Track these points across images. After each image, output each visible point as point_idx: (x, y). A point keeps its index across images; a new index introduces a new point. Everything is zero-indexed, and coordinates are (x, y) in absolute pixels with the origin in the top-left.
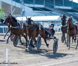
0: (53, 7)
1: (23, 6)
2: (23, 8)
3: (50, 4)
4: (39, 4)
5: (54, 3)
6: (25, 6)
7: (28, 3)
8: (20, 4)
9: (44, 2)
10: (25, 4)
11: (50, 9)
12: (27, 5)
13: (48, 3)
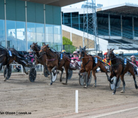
0: (132, 39)
1: (97, 38)
2: (97, 40)
3: (129, 35)
4: (116, 35)
5: (134, 33)
6: (99, 39)
7: (103, 34)
8: (93, 36)
9: (122, 33)
10: (99, 36)
11: (129, 41)
12: (102, 36)
13: (126, 34)
